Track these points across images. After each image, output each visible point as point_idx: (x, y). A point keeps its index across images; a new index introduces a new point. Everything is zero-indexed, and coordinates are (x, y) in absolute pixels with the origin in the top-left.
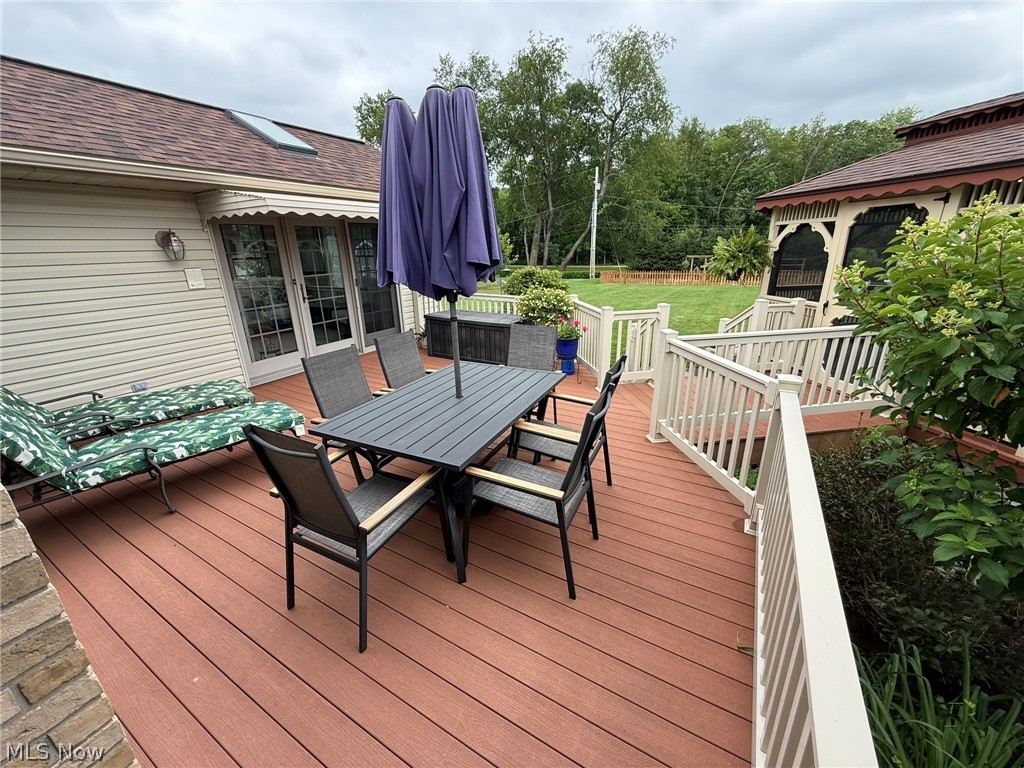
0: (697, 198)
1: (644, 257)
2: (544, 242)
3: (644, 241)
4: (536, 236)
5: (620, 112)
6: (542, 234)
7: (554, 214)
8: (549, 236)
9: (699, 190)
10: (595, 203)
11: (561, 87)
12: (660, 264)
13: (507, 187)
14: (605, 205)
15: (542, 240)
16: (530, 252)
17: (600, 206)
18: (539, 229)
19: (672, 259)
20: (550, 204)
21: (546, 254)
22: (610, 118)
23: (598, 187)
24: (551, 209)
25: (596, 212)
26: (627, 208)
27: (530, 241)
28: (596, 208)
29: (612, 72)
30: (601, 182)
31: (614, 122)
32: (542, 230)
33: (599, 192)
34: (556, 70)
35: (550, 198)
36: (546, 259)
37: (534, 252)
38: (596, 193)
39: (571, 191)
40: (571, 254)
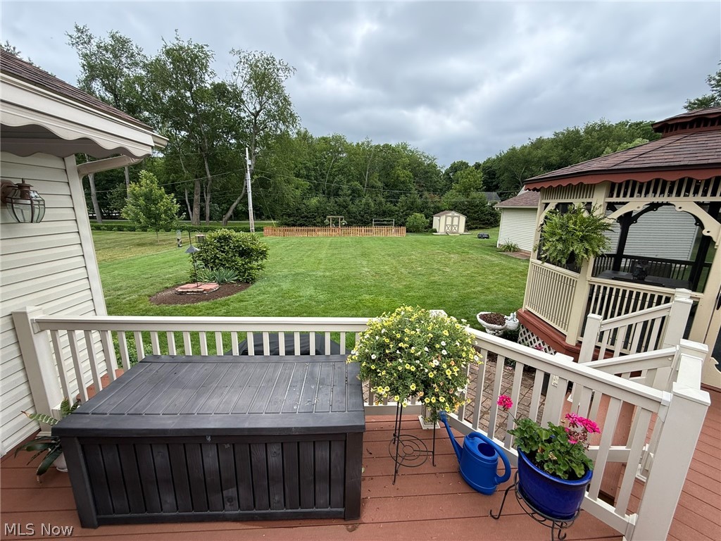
0: (313, 178)
1: (289, 216)
2: (204, 202)
3: (288, 204)
4: (197, 197)
5: (260, 111)
6: (202, 196)
7: (212, 181)
8: (209, 197)
9: (313, 173)
10: (248, 175)
11: (208, 82)
12: (301, 221)
13: (161, 155)
14: (255, 177)
15: (203, 200)
16: (192, 210)
17: (252, 178)
18: (199, 192)
19: (310, 218)
20: (208, 172)
21: (208, 212)
22: (253, 114)
23: (249, 162)
24: (209, 176)
25: (249, 181)
26: (271, 181)
27: (191, 201)
28: (250, 178)
29: (249, 82)
30: (250, 158)
31: (256, 117)
32: (202, 193)
33: (250, 166)
34: (204, 67)
35: (207, 167)
36: (208, 215)
37: (196, 210)
38: (248, 167)
39: (225, 164)
40: (230, 213)
